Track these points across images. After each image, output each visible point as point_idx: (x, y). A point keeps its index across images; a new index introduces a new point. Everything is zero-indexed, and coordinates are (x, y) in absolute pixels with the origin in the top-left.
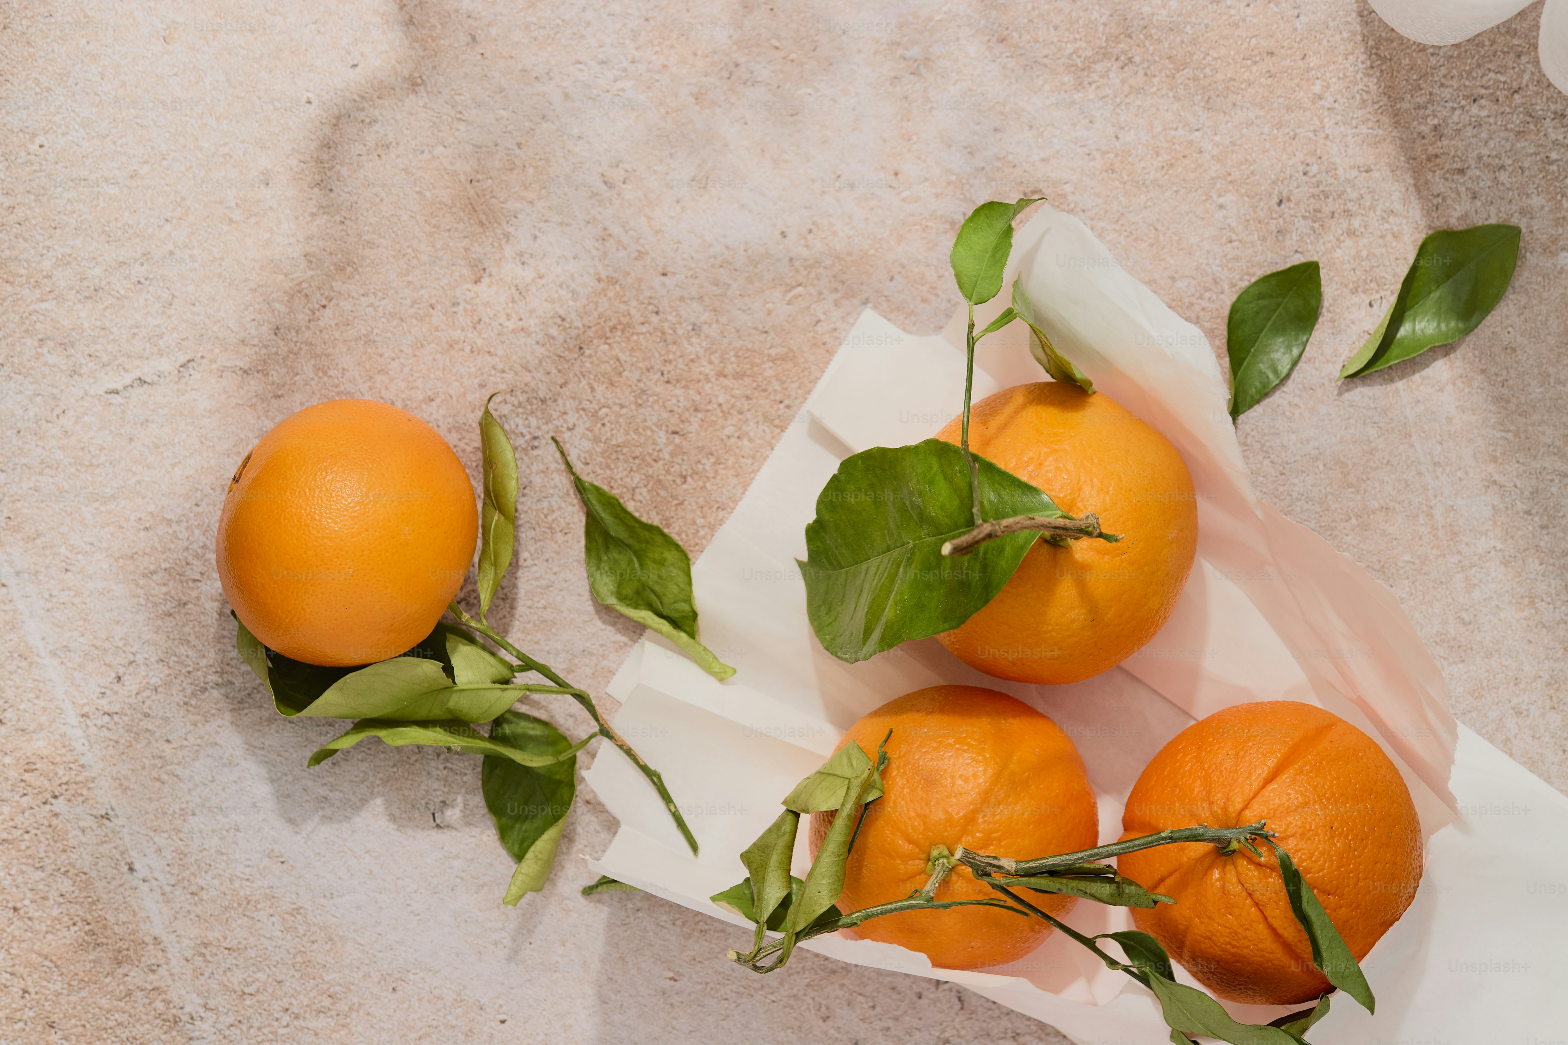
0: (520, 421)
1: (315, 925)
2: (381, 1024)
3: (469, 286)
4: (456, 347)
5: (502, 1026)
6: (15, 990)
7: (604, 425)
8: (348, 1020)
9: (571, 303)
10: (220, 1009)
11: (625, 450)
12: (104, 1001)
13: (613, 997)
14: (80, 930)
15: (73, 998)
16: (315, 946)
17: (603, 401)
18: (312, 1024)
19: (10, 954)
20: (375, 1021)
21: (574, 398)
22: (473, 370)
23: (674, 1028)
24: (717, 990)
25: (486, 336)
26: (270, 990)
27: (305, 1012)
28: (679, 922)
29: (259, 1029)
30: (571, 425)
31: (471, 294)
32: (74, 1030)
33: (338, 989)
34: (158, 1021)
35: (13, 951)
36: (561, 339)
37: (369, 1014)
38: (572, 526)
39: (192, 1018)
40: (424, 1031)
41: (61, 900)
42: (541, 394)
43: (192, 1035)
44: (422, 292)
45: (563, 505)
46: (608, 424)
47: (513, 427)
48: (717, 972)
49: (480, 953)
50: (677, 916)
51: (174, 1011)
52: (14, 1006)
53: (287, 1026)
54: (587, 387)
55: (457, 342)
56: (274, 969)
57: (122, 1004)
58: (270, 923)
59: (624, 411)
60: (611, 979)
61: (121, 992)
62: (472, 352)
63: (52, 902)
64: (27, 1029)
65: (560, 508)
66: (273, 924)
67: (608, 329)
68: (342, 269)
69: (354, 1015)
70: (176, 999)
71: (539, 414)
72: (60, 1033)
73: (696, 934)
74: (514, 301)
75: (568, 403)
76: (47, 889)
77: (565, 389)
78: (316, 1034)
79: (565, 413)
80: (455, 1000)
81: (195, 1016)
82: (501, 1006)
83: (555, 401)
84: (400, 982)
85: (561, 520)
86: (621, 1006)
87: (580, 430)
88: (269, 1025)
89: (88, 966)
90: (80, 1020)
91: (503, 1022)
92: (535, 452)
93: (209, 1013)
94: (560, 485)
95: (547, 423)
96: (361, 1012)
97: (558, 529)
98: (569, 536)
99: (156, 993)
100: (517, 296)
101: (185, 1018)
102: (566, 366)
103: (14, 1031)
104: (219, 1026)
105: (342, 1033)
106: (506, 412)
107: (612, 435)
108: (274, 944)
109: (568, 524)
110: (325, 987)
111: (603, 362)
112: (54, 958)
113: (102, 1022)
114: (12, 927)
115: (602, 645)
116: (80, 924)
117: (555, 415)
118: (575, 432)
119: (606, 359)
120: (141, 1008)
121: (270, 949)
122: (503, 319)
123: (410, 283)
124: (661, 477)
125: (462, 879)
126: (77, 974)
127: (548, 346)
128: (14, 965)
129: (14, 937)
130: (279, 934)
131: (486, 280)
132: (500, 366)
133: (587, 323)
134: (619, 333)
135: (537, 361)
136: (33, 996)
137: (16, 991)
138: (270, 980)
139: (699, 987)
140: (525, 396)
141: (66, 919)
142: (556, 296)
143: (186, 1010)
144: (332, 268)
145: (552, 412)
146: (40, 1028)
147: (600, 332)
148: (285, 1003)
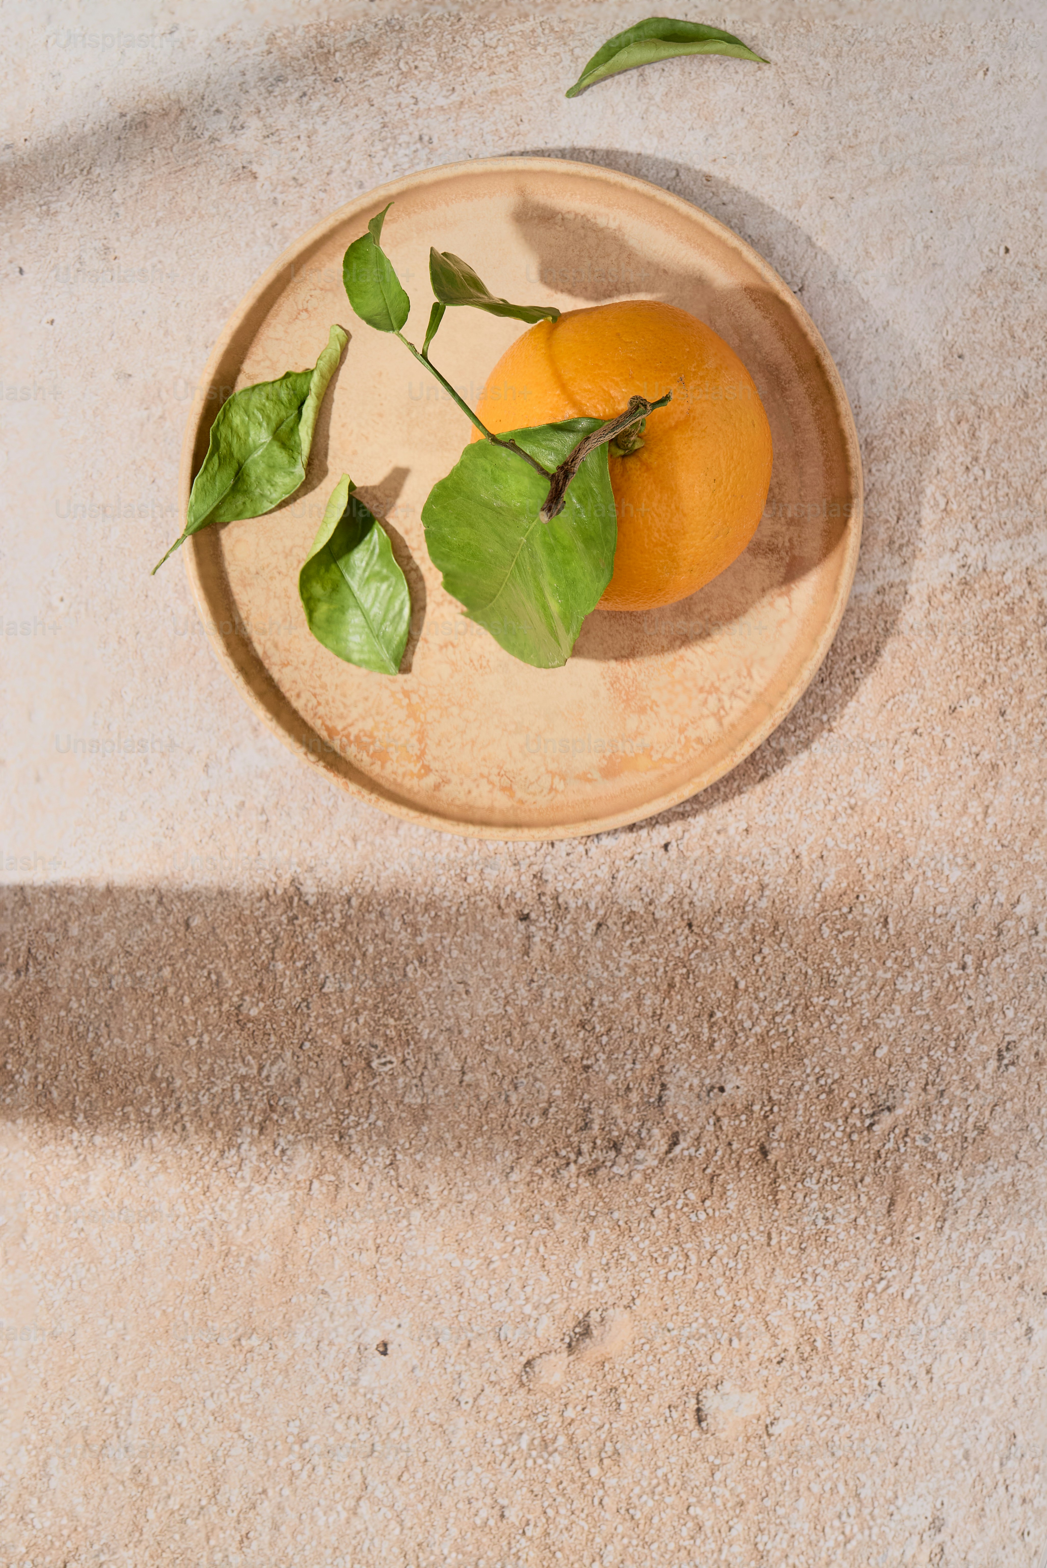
0: (402, 152)
1: (885, 428)
2: (994, 374)
3: (258, 185)
4: (318, 206)
5: (1011, 252)
6: (912, 742)
7: (416, 67)
8: (986, 407)
9: (289, 84)
10: (958, 536)
11: (445, 49)
12: (935, 654)
13: (997, 135)
14: (860, 668)
15: (928, 684)
16: (907, 431)
17: (391, 65)
18: (984, 445)
19: (875, 742)
20: (990, 380)
21: (385, 94)
22: (344, 192)
23: (1036, 78)
24: (1003, 29)
25: (311, 175)
26: (945, 483)
27: (972, 450)
28: (929, 58)
29: (983, 499)
30: (413, 101)
31: (267, 184)
32: (961, 688)
33: (952, 414)
34: (962, 601)
35: (873, 739)
36: (323, 99)
37: (982, 386)
38: (514, 114)
39: (964, 566)
40: (1006, 332)
41: (827, 683)
42: (378, 127)
43: (981, 568)
44: (258, 233)
45: (492, 119)
46: (416, 63)
47: (406, 159)
48: (984, 27)
49: (934, 264)
50: (923, 59)
51: (954, 583)
52: (928, 745)
53: (984, 470)
54: (376, 79)
55: (314, 205)
56: (924, 476)
57: (940, 636)
58: (877, 474)
59: (405, 45)
60: (978, 135)
61: (928, 634)
62: (325, 191)
63: (828, 692)
64: (953, 735)
65: (495, 123)
66: (879, 470)
67: (320, 50)
68: (225, 311)
69: (981, 401)
70: (942, 580)
71: (397, 132)
72: (962, 702)
73: (943, 42)
74: (280, 142)
75: (390, 101)
76: (814, 696)
77: (375, 102)
78: (996, 442)
79: (399, 105)
80: (979, 296)
81: (962, 563)
82: (991, 250)
83: (385, 113)
84: (954, 350)
85: (507, 123)
86: (1006, 128)
87: (419, 93)
88: (981, 489)
89: (897, 664)
90: (951, 680)
91: (1007, 250)
92: (435, 140)
93: (961, 548)
94: (472, 120)
95: (407, 125)
96: (980, 393)
97: (516, 128)
98: (524, 118)
99: (934, 600)
100: (275, 138)
101: (963, 573)
102: (352, 97)
103: (953, 749)
104: (975, 540)
105: (998, 415)
106: (391, 165)
107: (428, 60)
108: (899, 473)
109: (512, 117)
110: (949, 426)
111: (353, 60)
112: (885, 698)
113: (956, 658)
114: (848, 736)
115: (639, 99)
116: (853, 667)
117: (400, 115)
118: (420, 98)
119: (350, 56)
120: (947, 617)
121: (903, 477)
122: (297, 155)
123: (247, 245)
124: (477, 16)
125: (857, 272)
126: (904, 678)
127: (329, 113)
128: (887, 740)
129: (858, 735)
130: (889, 467)
131: (255, 168)
132: (343, 164)
133: (311, 70)
134: (325, 39)
135: (343, 127)
136: (920, 724)
137: (914, 741)
138: (935, 481)
139: (997, 47)
140: (377, 143)
141: (847, 681)
142: (279, 98)
143: (955, 571)
144: (222, 321)
145: (396, 118)
146: (954, 722)
147: (322, 59)
148: (959, 470)
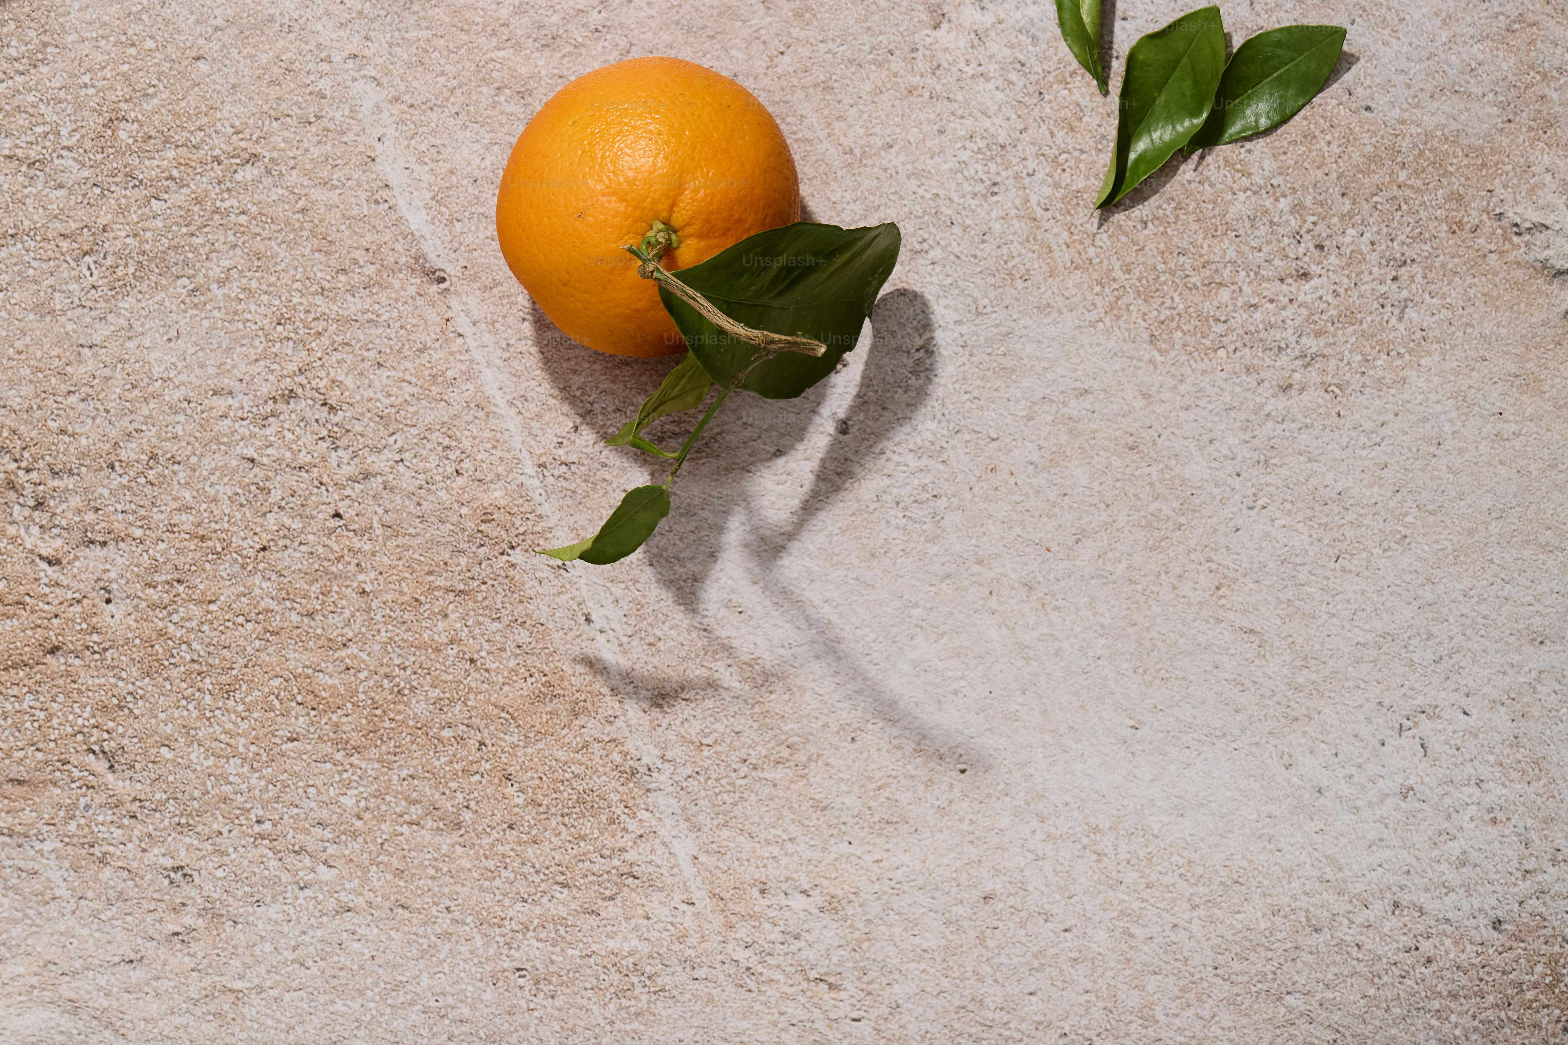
0: (979, 167)
1: (773, 675)
2: (840, 775)
3: (928, 32)
4: (915, 93)
5: (962, 776)
6: (472, 742)
7: (1064, 170)
8: (807, 771)
9: (1031, 48)
10: (678, 760)
11: (1085, 196)
12: (560, 753)
13: (1074, 746)
14: (537, 682)
15: (529, 750)
16: (773, 697)
17: (1063, 146)
18: (770, 774)
19: (467, 705)
20: (834, 771)
21: (1034, 144)
22: (932, 116)
23: (1135, 777)
24: (1179, 739)
25: (945, 82)
26: (728, 741)
27: (764, 763)
28: (1140, 670)
29: (717, 780)
30: (1031, 172)
31: (930, 40)
32: (530, 783)
33: (796, 739)
34: (615, 773)
35: (469, 703)
36: (1020, 84)
37: (827, 765)
38: (1031, 272)
39: (649, 770)
40: (883, 781)
41: (518, 652)
42: (1001, 141)
43: (649, 786)
44: (881, 38)
45: (1023, 252)
46: (1068, 170)
47: (973, 173)
48: (1178, 720)
49: (940, 702)
50: (1138, 664)
51: (631, 763)
52: (470, 758)
53: (745, 777)
54: (1047, 132)
55: (916, 89)
56: (732, 720)
57: (579, 756)
58: (728, 674)
59: (1084, 156)
60: (1072, 728)
61: (578, 743)
62: (931, 98)
63: (509, 653)
64: (484, 781)
65: (1019, 255)
66: (731, 674)
67: (1068, 74)
68: (801, 16)
69: (812, 765)
70: (633, 750)
71: (998, 160)
72: (516, 785)
73: (1158, 682)
74: (973, 47)
75: (1027, 149)
76: (504, 640)
77: (1024, 134)
78: (775, 785)
79: (1025, 159)
80: (915, 750)
81: (652, 767)
82: (961, 756)
83: (1015, 146)
84: (859, 732)
85: (1021, 267)
86: (1082, 755)
87: (1039, 176)
88: (727, 776)
89: (545, 718)
90: (537, 772)
91: (963, 771)
92: (995, 198)
93: (666, 765)
94: (1020, 232)
95: (1007, 169)
96: (820, 763)
97: (1018, 276)
98: (1029, 282)
99: (613, 745)
100: (976, 42)
101: (642, 770)
102: (1026, 111)
103: (470, 783)
104: (676, 778)
105: (801, 784)
106: (965, 158)
107: (1072, 181)
108: (732, 694)
109: (1028, 270)
110: (783, 737)
111: (1063, 107)
112: (510, 710)
113: (559, 774)
114: (469, 678)
115: (1062, 392)
116: (536, 675)
117: (1015, 161)
118: (1033, 177)
119: (1066, 104)
120: (598, 760)
121: (729, 699)
122: (962, 65)
123: (869, 28)
124: (1122, 223)
125: (921, 628)
126: (533, 726)
127: (1008, 91)
128: (471, 717)
129: (471, 688)
130: (737, 684)
131: (945, 26)
132: (960, 112)
133: (1047, 68)
134: (1079, 78)
135: (996, 107)
136: (490, 748)
137: (473, 743)
138: (728, 731)
139: (1160, 735)
140: (985, 142)
141: (523, 670)
142: (1016, 41)
143: (643, 762)
144: (790, 14)
145: (1012, 158)
146: (496, 781)
147: (1060, 77)
148: (743, 753)
